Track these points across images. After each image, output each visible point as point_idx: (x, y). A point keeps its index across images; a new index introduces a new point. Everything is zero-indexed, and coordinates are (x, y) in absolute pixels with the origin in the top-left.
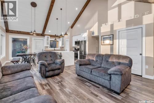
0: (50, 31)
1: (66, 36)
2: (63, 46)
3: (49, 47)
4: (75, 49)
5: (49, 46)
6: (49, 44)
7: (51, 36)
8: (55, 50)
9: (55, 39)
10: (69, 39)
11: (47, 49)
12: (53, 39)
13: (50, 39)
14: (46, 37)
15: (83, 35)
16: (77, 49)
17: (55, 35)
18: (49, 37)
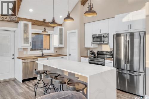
0: (31, 10)
1: (68, 22)
2: (61, 46)
3: (29, 50)
4: (92, 53)
5: (29, 46)
6: (30, 41)
7: (35, 23)
8: (43, 54)
9: (45, 31)
10: (76, 31)
11: (25, 52)
12: (39, 30)
13: (32, 29)
14: (22, 23)
15: (124, 17)
16: (96, 52)
17: (44, 20)
18: (30, 24)
